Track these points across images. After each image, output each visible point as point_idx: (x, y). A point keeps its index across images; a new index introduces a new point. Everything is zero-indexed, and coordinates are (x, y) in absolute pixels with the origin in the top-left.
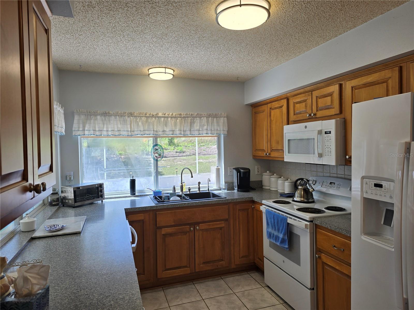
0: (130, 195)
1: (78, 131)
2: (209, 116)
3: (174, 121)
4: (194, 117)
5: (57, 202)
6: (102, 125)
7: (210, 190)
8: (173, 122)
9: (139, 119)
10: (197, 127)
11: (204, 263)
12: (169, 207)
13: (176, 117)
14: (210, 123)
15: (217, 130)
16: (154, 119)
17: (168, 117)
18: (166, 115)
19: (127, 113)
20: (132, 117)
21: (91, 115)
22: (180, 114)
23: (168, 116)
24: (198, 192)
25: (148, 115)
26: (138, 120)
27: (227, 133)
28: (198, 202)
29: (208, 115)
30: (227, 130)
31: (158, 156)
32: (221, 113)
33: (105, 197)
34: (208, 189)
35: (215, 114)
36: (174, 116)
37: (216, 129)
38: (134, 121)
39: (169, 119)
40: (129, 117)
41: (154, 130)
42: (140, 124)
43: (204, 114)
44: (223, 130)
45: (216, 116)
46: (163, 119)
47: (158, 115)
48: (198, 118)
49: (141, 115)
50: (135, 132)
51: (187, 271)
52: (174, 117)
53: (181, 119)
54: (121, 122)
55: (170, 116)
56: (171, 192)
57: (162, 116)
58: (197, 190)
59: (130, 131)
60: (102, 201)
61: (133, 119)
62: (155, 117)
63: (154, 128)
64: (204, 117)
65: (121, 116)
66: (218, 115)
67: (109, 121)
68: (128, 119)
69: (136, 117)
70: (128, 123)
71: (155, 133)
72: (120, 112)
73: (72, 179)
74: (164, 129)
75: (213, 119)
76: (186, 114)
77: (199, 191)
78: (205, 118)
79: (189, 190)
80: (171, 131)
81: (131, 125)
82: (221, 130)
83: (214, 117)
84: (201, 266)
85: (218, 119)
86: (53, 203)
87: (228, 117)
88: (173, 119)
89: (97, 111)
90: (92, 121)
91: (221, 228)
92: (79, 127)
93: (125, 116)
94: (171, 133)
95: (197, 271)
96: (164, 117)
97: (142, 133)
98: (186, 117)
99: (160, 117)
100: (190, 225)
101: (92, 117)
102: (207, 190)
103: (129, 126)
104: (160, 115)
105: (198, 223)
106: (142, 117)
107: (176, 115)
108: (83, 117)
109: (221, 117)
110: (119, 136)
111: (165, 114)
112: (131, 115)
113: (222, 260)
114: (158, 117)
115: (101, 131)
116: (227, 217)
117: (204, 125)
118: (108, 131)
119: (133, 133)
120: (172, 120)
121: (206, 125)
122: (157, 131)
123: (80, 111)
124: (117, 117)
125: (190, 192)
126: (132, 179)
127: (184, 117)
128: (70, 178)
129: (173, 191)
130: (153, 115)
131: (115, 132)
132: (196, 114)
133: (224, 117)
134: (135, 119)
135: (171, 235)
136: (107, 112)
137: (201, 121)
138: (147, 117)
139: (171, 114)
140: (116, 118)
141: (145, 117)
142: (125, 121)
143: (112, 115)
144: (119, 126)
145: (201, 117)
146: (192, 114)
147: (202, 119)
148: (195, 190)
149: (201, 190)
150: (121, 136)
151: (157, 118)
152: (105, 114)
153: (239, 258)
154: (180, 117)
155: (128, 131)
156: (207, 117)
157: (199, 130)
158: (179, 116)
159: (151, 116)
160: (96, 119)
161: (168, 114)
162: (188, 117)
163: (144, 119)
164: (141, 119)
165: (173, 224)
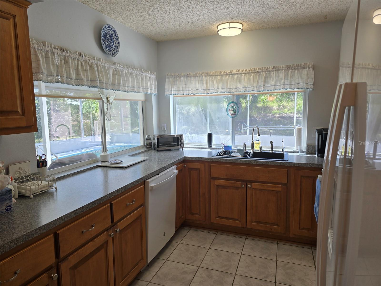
0: (207, 147)
1: (168, 91)
2: (289, 68)
3: (248, 77)
4: (270, 71)
5: (149, 145)
6: (185, 85)
7: (285, 151)
8: (247, 79)
9: (215, 77)
10: (272, 82)
11: (256, 222)
12: (222, 161)
13: (249, 73)
14: (289, 76)
15: (298, 84)
16: (228, 76)
17: (241, 74)
18: (240, 72)
19: (204, 73)
20: (209, 76)
21: (176, 78)
22: (254, 70)
23: (241, 72)
24: (271, 152)
25: (222, 73)
26: (213, 79)
27: (312, 87)
28: (252, 161)
29: (287, 67)
30: (313, 83)
31: (233, 113)
32: (304, 64)
33: (184, 146)
34: (283, 150)
35: (297, 65)
36: (248, 71)
37: (296, 83)
38: (210, 80)
39: (243, 75)
40: (205, 76)
41: (227, 88)
42: (215, 82)
43: (283, 67)
44: (305, 84)
45: (298, 68)
46: (236, 76)
47: (232, 72)
48: (275, 72)
49: (216, 74)
50: (211, 91)
51: (238, 224)
52: (248, 73)
53: (255, 74)
54: (199, 82)
55: (244, 72)
56: (242, 148)
57: (236, 73)
58: (270, 149)
59: (206, 90)
60: (182, 149)
61: (209, 78)
62: (229, 74)
63: (227, 86)
64: (282, 70)
65: (199, 76)
66: (300, 66)
67: (191, 81)
68: (205, 79)
69: (212, 76)
70: (205, 82)
71: (228, 90)
72: (199, 73)
73: (166, 130)
74: (236, 86)
75: (294, 72)
76: (261, 69)
77: (272, 150)
78: (284, 71)
79: (261, 149)
80: (243, 87)
81: (207, 84)
82: (304, 83)
83: (295, 69)
84: (253, 223)
85: (301, 70)
86: (147, 146)
87: (314, 67)
88: (247, 75)
89: (181, 73)
90: (177, 82)
91: (277, 192)
92: (169, 88)
93: (202, 76)
94: (244, 89)
95: (248, 227)
96: (238, 74)
97: (216, 91)
98: (261, 72)
99: (233, 74)
100: (243, 181)
101: (177, 78)
102: (281, 151)
103: (205, 85)
104: (234, 72)
105: (251, 182)
106: (217, 75)
107: (250, 71)
108: (171, 79)
109: (304, 68)
110: (197, 95)
111: (238, 71)
112: (208, 74)
113: (277, 225)
114: (232, 74)
115: (184, 90)
116: (285, 181)
117: (281, 79)
118: (189, 90)
119: (208, 92)
120: (245, 76)
121: (284, 79)
122: (230, 89)
123: (170, 74)
124: (196, 77)
125: (262, 151)
126: (209, 133)
127: (258, 72)
128: (164, 129)
129: (244, 148)
130: (227, 73)
131: (194, 91)
132: (273, 67)
133: (309, 68)
134: (211, 78)
135: (224, 187)
136: (188, 74)
137: (278, 75)
138: (221, 75)
139: (245, 70)
140: (195, 79)
141: (220, 75)
142: (202, 80)
143: (192, 76)
144: (197, 86)
145: (278, 71)
146: (267, 68)
147: (280, 72)
148: (267, 149)
149: (274, 150)
150: (198, 95)
151: (231, 76)
152: (187, 76)
153: (299, 229)
154: (254, 73)
155: (204, 90)
156: (286, 70)
157: (274, 86)
158: (253, 71)
159: (225, 73)
160: (181, 81)
161: (242, 70)
162: (263, 72)
163: (219, 77)
164: (216, 77)
165: (225, 177)
